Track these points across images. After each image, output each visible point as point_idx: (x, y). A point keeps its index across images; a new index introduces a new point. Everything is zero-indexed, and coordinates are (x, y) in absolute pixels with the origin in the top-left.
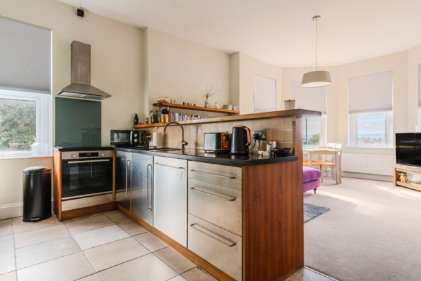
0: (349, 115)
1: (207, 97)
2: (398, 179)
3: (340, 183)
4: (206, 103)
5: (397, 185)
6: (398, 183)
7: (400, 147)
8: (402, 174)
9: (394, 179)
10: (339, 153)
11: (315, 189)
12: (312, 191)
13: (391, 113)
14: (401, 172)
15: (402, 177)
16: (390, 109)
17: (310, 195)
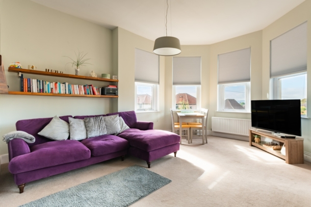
0: (218, 85)
1: (78, 65)
2: (253, 140)
3: (207, 143)
4: (76, 71)
5: (252, 146)
6: (253, 144)
7: (258, 111)
8: (256, 136)
9: (250, 139)
10: (205, 117)
11: (175, 153)
12: (172, 154)
13: (249, 83)
14: (255, 135)
15: (256, 139)
16: (248, 80)
17: (170, 158)
